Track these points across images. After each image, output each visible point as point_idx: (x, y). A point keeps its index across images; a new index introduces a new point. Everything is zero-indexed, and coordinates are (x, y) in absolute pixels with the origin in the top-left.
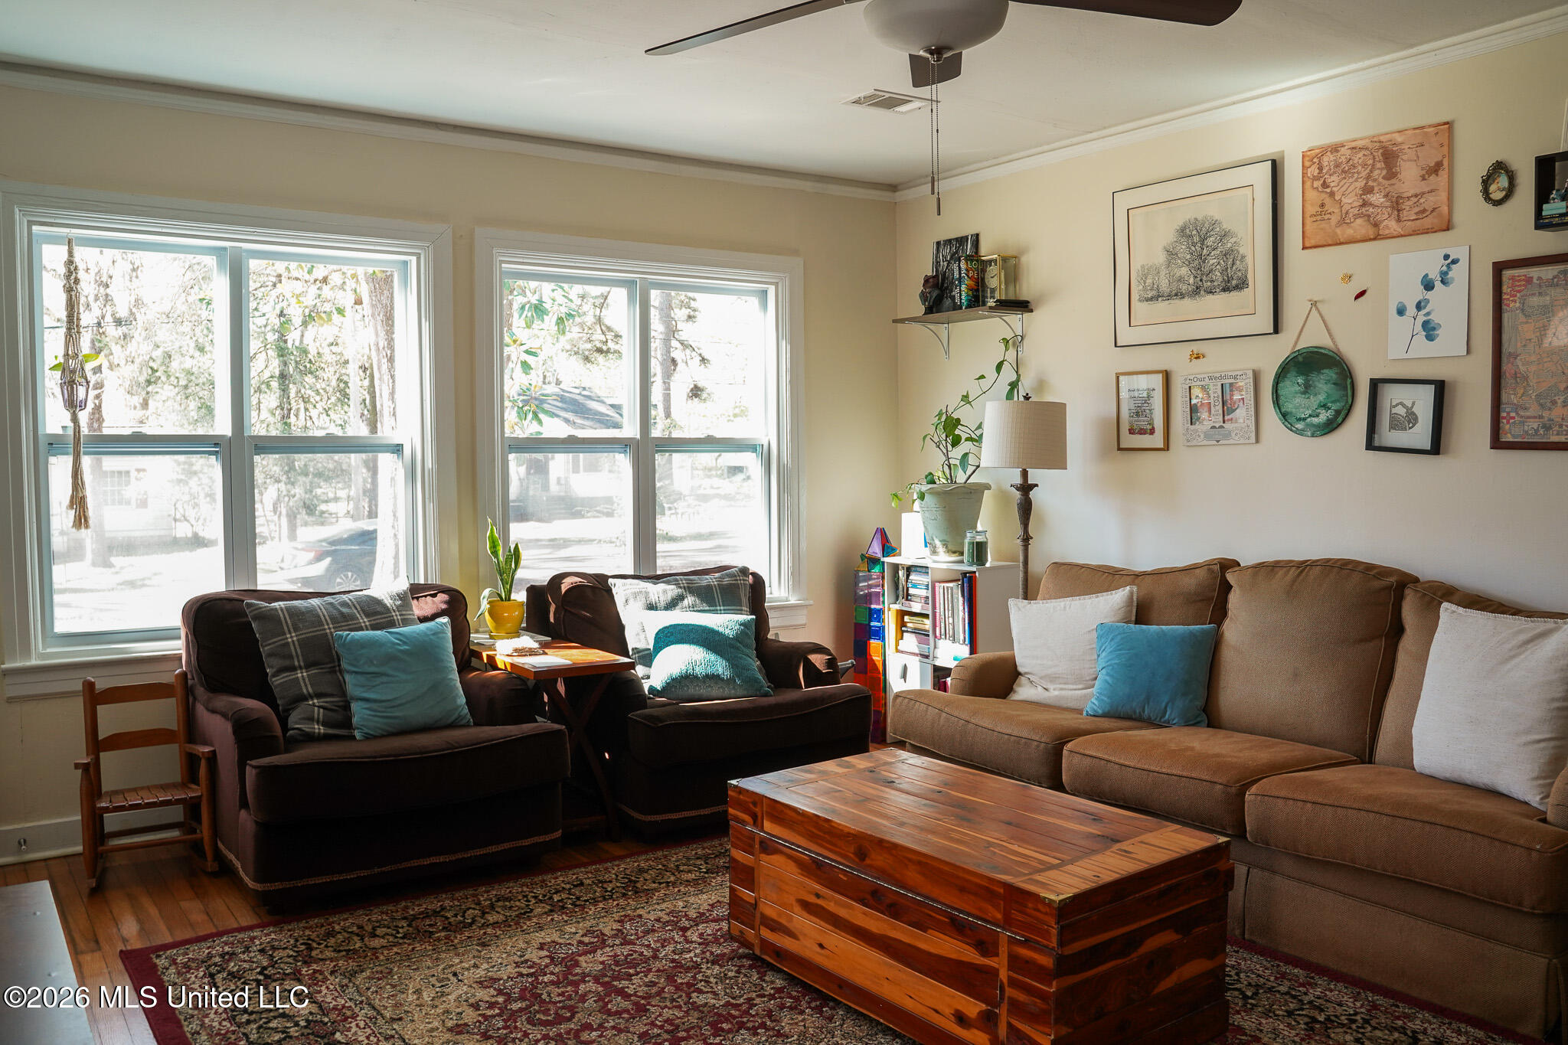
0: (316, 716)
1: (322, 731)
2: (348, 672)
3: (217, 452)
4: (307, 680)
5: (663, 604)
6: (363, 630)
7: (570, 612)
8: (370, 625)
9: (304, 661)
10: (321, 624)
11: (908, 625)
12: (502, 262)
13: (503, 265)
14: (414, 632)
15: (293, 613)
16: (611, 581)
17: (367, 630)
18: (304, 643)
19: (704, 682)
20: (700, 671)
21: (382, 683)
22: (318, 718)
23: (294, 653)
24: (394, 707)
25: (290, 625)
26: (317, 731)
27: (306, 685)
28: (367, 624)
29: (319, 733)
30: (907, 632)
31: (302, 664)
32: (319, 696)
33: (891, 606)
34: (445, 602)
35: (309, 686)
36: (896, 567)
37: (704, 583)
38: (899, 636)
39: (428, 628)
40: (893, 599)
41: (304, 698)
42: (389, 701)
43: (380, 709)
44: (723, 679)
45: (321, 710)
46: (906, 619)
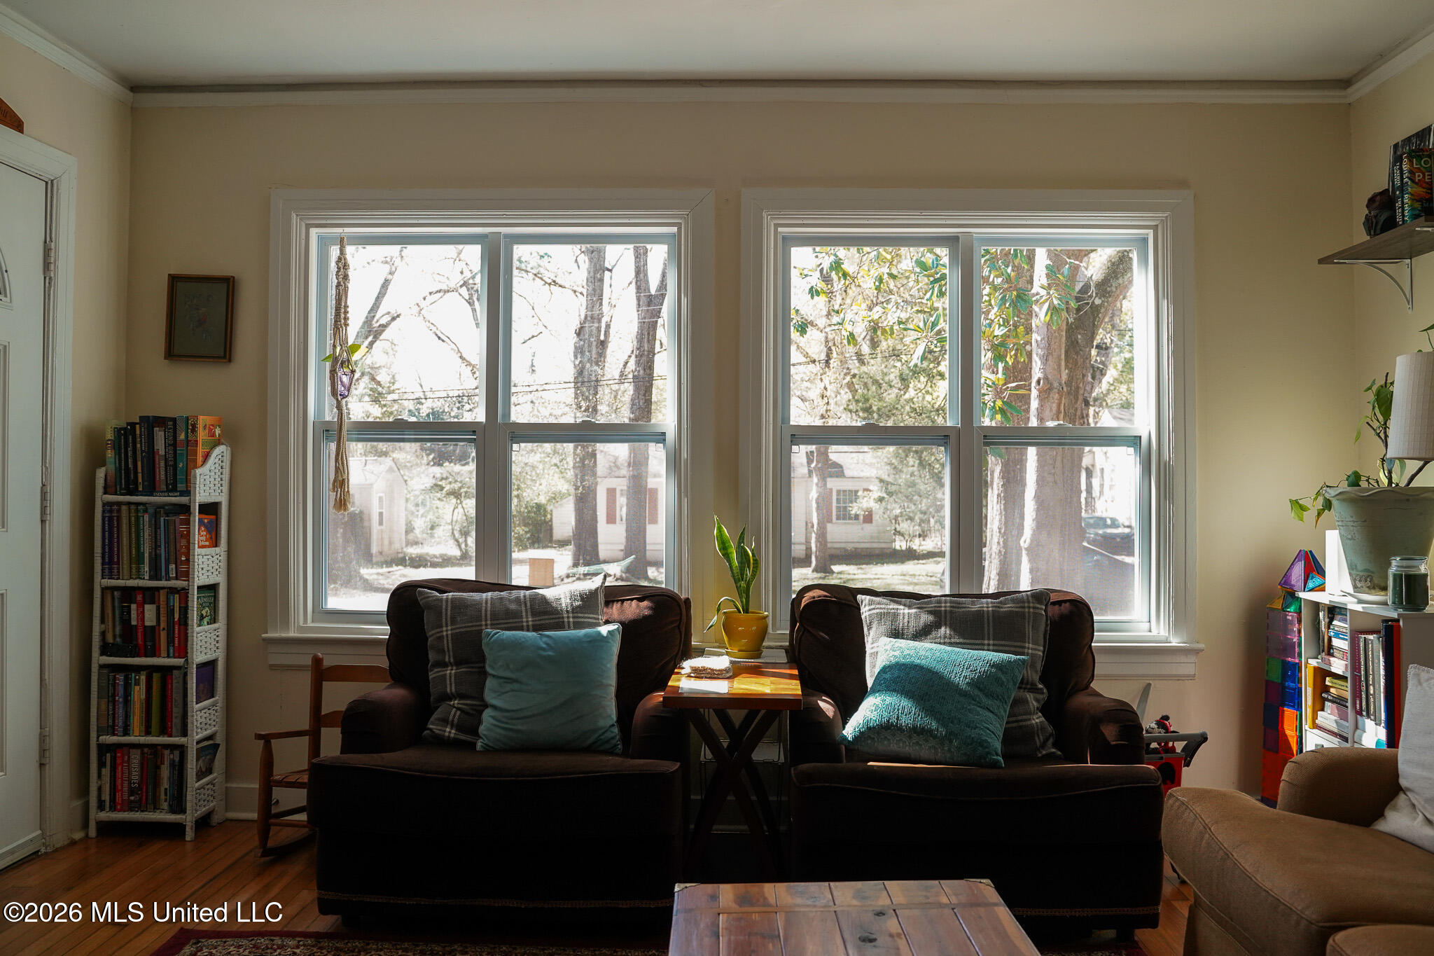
0: (451, 718)
1: (452, 735)
2: (490, 675)
3: (475, 439)
4: (453, 678)
5: (911, 630)
6: (522, 630)
7: (809, 631)
8: (533, 625)
9: (454, 658)
10: (479, 618)
11: (1332, 690)
12: (777, 226)
13: (780, 229)
14: (568, 637)
15: (459, 606)
16: (859, 597)
17: (528, 630)
18: (457, 638)
19: (910, 737)
20: (905, 721)
21: (513, 690)
22: (453, 721)
23: (446, 648)
24: (518, 719)
25: (449, 617)
26: (447, 734)
27: (451, 684)
28: (530, 623)
29: (449, 737)
30: (1329, 701)
31: (452, 660)
32: (461, 696)
33: (1310, 661)
34: (650, 608)
35: (453, 685)
36: (1316, 606)
37: (975, 608)
38: (1318, 707)
39: (585, 635)
40: (1312, 652)
41: (448, 697)
42: (513, 711)
43: (504, 720)
44: (935, 737)
45: (458, 713)
46: (1328, 681)
